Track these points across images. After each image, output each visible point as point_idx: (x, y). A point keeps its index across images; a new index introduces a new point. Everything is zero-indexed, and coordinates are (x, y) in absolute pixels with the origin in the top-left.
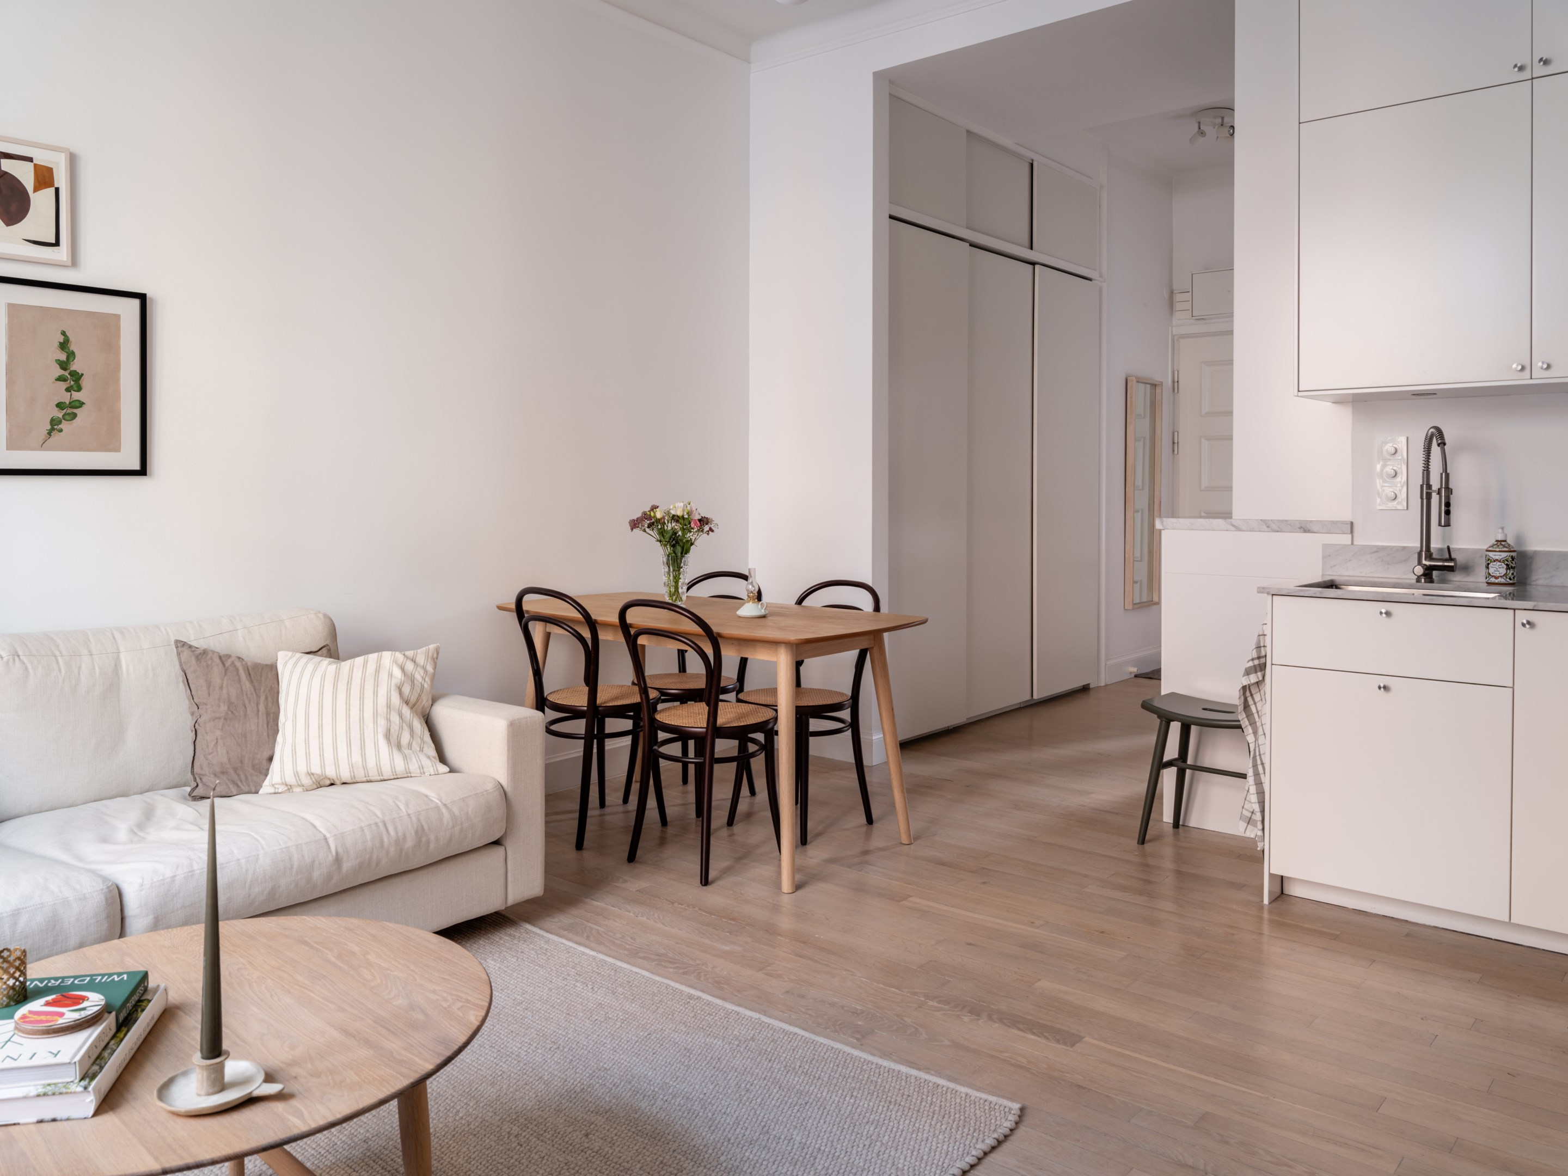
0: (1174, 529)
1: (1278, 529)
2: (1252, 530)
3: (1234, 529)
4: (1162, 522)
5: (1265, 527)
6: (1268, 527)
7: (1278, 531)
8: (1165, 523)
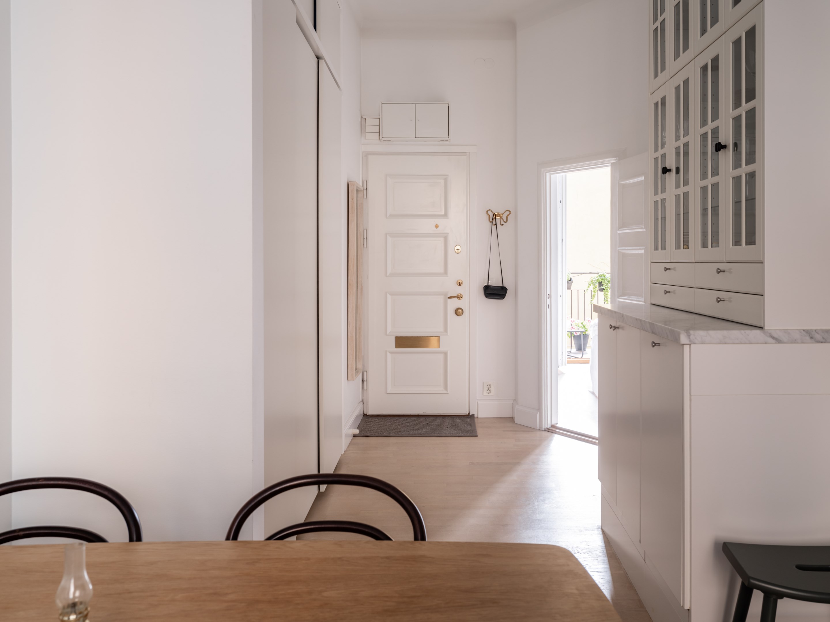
0: (703, 343)
1: (822, 340)
2: (794, 342)
3: (774, 341)
4: (689, 336)
5: (808, 338)
6: (812, 338)
7: (822, 342)
8: (692, 337)
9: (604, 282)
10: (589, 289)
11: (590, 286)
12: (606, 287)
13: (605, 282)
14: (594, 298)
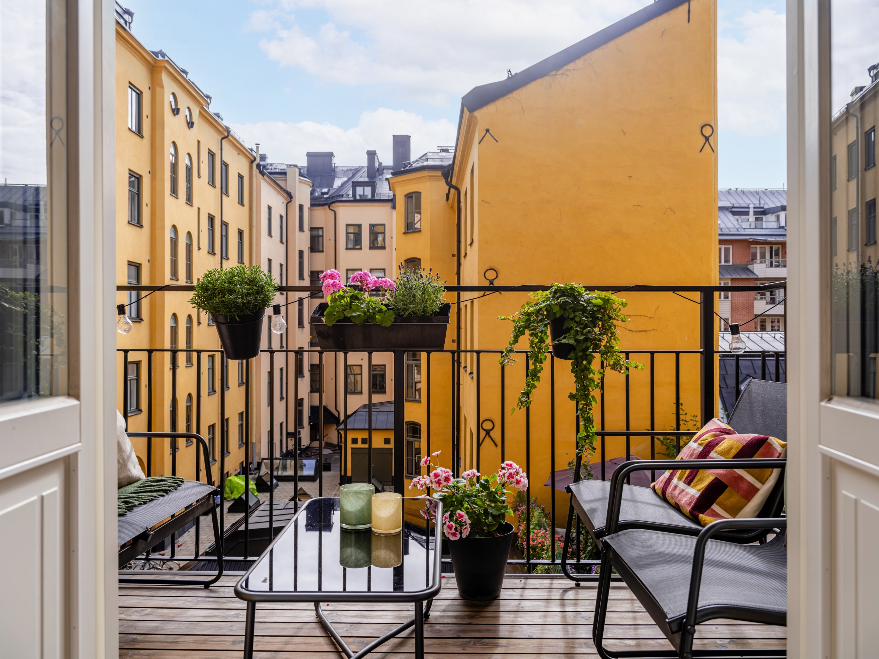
9: (573, 319)
10: (516, 347)
11: (521, 338)
12: (582, 338)
13: (577, 319)
14: (536, 383)
